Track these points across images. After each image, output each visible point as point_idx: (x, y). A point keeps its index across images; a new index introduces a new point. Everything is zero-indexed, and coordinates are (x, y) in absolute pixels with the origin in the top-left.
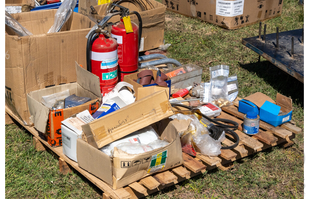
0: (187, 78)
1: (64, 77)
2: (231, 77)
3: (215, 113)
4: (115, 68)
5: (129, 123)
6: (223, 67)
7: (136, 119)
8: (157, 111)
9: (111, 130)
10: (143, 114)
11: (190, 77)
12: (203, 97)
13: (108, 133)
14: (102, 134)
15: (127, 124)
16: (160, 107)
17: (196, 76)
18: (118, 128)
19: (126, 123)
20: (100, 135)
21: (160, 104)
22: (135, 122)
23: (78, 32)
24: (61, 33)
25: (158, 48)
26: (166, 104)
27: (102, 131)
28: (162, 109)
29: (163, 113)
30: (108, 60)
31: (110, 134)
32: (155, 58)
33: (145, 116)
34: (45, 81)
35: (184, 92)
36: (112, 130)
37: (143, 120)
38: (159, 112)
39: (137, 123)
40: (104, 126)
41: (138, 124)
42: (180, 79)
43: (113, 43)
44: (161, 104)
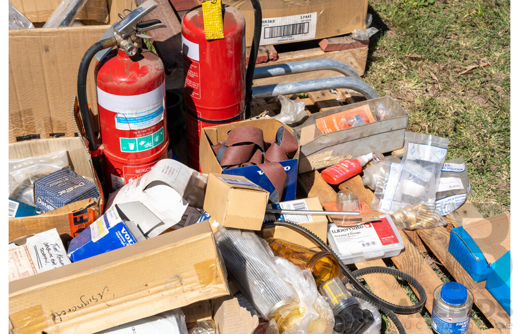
0: (365, 136)
1: (59, 122)
2: (450, 164)
3: (386, 251)
4: (154, 128)
5: (109, 303)
6: (433, 140)
7: (129, 294)
8: (184, 281)
9: (59, 315)
10: (146, 285)
11: (373, 133)
12: (380, 195)
13: (50, 320)
14: (33, 324)
15: (103, 305)
16: (194, 272)
17: (392, 130)
18: (79, 312)
19: (101, 303)
20: (28, 326)
21: (194, 265)
22: (126, 301)
23: (84, 32)
24: (40, 32)
25: (351, 34)
26: (211, 268)
27: (34, 317)
28: (200, 278)
29: (200, 286)
30: (130, 112)
31: (55, 323)
32: (320, 68)
33: (151, 290)
34: (13, 127)
35: (348, 168)
36: (62, 316)
37: (145, 299)
38: (191, 283)
39: (129, 303)
40: (41, 305)
41: (133, 306)
42: (348, 138)
43: (144, 74)
44: (197, 266)
